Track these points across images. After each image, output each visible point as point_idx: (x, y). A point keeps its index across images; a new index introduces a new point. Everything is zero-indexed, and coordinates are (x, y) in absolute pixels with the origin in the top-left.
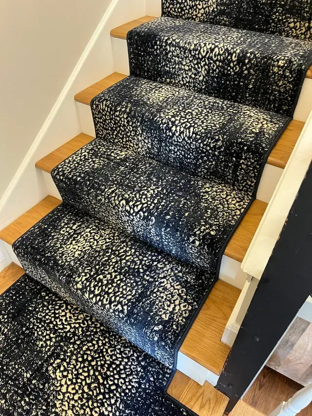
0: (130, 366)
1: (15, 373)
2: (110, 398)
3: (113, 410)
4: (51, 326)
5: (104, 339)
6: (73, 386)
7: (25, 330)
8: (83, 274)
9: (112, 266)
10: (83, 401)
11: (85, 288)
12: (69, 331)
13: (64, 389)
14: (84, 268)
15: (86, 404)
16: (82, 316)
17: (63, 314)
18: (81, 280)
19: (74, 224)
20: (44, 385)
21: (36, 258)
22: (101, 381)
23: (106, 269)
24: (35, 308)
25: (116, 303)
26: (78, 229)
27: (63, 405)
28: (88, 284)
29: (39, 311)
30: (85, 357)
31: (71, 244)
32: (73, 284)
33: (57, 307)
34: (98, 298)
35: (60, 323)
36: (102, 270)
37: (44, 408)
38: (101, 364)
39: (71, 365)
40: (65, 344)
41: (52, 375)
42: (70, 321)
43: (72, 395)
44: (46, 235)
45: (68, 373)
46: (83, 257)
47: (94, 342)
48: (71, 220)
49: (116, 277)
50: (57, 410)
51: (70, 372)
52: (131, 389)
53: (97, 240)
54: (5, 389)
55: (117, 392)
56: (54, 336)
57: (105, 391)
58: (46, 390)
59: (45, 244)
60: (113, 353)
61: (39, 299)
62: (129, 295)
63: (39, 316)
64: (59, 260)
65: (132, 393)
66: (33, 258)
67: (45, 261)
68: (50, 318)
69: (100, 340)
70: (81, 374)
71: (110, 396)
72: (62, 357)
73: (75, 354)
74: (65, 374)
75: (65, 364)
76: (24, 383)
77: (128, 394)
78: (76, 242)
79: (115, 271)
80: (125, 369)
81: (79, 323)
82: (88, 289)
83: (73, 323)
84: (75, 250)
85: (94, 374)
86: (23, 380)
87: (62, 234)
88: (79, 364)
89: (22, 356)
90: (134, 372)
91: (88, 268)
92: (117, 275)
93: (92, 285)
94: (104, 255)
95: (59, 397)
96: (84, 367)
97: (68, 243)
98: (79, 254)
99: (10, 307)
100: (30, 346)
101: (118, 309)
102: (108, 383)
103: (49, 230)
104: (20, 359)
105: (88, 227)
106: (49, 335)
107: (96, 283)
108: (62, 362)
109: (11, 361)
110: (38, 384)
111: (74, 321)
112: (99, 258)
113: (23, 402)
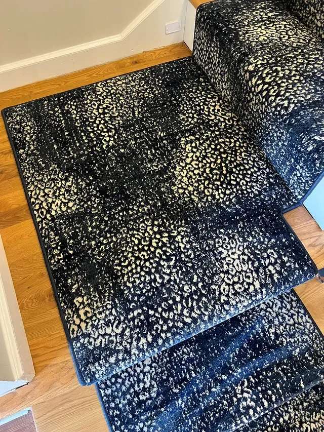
0: (258, 176)
1: (152, 128)
2: (226, 188)
3: (225, 199)
4: (198, 108)
5: (243, 143)
6: (197, 163)
7: (174, 100)
8: (261, 58)
9: (295, 65)
10: (201, 178)
11: (256, 72)
12: (212, 120)
13: (188, 161)
14: (264, 53)
15: (203, 182)
16: (230, 114)
17: (213, 104)
18: (256, 62)
19: (271, 11)
20: (172, 148)
21: (218, 25)
22: (225, 172)
23: (287, 64)
24: (189, 87)
25: (284, 98)
26: (273, 18)
27: (182, 171)
28: (262, 69)
29: (192, 91)
30: (218, 147)
31: (260, 27)
32: (244, 64)
33: (209, 96)
34: (266, 86)
35: (207, 110)
36: (282, 64)
37: (165, 164)
38: (231, 159)
39: (202, 146)
40: (204, 128)
41: (182, 145)
42: (217, 113)
43: (193, 168)
44: (237, 9)
45: (197, 151)
46: (268, 44)
47: (232, 140)
48: (268, 6)
49: (295, 75)
50: (175, 172)
51: (199, 151)
52: (250, 192)
53: (289, 35)
54: (138, 135)
55: (235, 187)
56: (197, 117)
57: (224, 180)
58: (172, 153)
59: (233, 16)
60: (246, 157)
61: (195, 82)
62: (302, 97)
63: (190, 95)
64: (241, 36)
65: (249, 196)
66: (214, 25)
67: (225, 32)
68: (199, 101)
69: (239, 141)
70: (208, 158)
71: (227, 186)
72: (197, 136)
73: (210, 140)
74: (195, 150)
75: (198, 143)
76: (156, 139)
77: (245, 195)
78: (265, 28)
79: (296, 71)
80: (252, 175)
81: (225, 119)
82: (259, 74)
83: (219, 116)
84: (261, 34)
85: (220, 164)
86: (156, 135)
87: (253, 15)
88: (210, 149)
89: (162, 118)
90: (260, 182)
91: (268, 55)
92: (297, 75)
93: (266, 72)
94: (291, 51)
95: (181, 164)
96: (214, 154)
97: (257, 25)
98: (264, 39)
99: (167, 75)
100: (173, 114)
101: (284, 104)
102: (230, 177)
103: (242, 6)
104: (160, 119)
105: (284, 20)
106: (193, 114)
107: (271, 72)
108: (196, 140)
109: (151, 116)
110: (167, 145)
111: (220, 115)
112: (285, 52)
113: (149, 152)
